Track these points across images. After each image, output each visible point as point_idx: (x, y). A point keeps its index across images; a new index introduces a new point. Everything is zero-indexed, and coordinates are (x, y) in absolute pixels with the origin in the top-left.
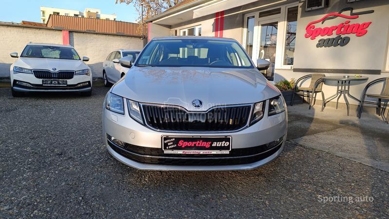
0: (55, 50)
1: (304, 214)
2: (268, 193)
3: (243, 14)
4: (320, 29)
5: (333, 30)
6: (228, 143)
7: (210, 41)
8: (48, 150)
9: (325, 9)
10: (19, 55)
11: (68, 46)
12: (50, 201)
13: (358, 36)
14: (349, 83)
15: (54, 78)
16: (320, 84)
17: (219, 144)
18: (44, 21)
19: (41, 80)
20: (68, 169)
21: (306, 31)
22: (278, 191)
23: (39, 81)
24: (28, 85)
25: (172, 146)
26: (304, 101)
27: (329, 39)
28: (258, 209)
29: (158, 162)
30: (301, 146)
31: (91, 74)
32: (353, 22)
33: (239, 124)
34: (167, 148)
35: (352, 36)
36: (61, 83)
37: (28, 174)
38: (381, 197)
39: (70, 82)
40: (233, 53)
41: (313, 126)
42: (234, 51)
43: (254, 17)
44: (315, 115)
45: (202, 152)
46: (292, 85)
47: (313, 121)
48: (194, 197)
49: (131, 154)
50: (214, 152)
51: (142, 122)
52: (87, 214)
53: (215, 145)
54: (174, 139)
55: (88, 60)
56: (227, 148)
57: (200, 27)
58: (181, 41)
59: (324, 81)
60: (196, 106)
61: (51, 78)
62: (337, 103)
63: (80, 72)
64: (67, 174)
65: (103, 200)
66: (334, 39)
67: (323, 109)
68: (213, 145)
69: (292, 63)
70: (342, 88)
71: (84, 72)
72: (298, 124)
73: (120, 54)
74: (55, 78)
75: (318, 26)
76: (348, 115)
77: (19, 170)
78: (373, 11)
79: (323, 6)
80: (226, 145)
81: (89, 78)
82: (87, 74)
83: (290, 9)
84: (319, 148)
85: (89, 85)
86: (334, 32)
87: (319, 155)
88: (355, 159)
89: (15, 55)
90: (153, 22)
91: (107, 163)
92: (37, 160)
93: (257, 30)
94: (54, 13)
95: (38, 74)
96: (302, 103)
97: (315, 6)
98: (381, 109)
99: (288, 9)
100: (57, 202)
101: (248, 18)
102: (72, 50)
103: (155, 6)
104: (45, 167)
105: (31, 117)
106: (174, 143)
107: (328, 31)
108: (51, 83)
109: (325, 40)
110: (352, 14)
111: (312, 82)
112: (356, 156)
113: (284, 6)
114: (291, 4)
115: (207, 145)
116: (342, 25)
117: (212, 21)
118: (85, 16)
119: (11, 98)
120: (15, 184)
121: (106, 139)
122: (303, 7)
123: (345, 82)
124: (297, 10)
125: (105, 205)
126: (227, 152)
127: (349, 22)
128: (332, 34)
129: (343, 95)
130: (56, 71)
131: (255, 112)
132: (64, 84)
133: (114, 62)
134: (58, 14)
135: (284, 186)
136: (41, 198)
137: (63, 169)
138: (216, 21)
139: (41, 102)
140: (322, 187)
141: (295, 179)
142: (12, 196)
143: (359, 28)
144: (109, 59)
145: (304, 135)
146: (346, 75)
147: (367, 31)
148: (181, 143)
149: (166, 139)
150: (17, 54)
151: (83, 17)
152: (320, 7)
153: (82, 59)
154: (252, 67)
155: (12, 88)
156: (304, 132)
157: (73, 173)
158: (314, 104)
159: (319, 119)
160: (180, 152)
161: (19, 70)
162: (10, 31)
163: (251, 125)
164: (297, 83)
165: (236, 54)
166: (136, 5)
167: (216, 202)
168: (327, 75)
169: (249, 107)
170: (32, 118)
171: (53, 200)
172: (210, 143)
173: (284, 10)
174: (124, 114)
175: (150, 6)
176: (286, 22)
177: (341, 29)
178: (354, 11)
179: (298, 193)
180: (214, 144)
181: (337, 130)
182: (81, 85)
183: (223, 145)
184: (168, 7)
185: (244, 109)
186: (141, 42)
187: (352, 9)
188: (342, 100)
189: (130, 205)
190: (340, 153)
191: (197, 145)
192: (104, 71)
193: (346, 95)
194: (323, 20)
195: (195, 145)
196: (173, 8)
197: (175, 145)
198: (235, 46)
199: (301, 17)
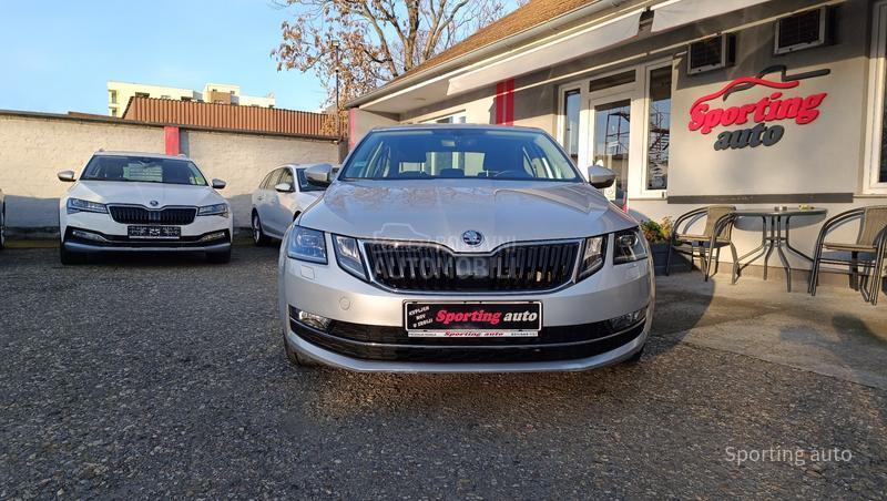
0: (154, 166)
1: (692, 453)
2: (618, 421)
3: (556, 85)
4: (721, 112)
5: (747, 113)
6: (535, 314)
7: (489, 132)
8: (159, 354)
9: (728, 71)
10: (77, 176)
11: (180, 157)
12: (183, 433)
13: (799, 123)
14: (787, 222)
15: (152, 221)
16: (727, 228)
17: (517, 317)
18: (114, 111)
19: (125, 226)
20: (206, 383)
21: (690, 116)
22: (640, 417)
23: (121, 229)
24: (97, 237)
25: (425, 322)
26: (694, 268)
27: (741, 132)
28: (599, 445)
29: (396, 356)
30: (687, 344)
31: (231, 216)
32: (787, 94)
33: (557, 279)
34: (415, 325)
35: (788, 124)
36: (167, 232)
37: (128, 392)
38: (850, 425)
39: (187, 230)
40: (537, 160)
41: (711, 311)
42: (540, 153)
43: (578, 91)
44: (717, 290)
45: (483, 333)
46: (664, 232)
47: (713, 301)
48: (470, 427)
49: (341, 343)
50: (507, 333)
51: (363, 276)
52: (260, 452)
53: (510, 320)
54: (428, 308)
55: (222, 187)
56: (534, 325)
57: (462, 114)
58: (430, 132)
59: (733, 220)
60: (469, 243)
61: (147, 222)
62: (766, 266)
63: (209, 209)
64: (207, 392)
65: (287, 431)
66: (750, 131)
67: (734, 281)
68: (505, 319)
69: (664, 187)
70: (773, 234)
71: (216, 210)
72: (681, 307)
73: (290, 174)
74: (157, 222)
75: (715, 104)
76: (789, 290)
77: (107, 384)
78: (827, 72)
79: (723, 63)
80: (530, 319)
81: (225, 223)
82: (222, 214)
83: (654, 74)
84: (724, 348)
85: (226, 239)
86: (750, 117)
87: (725, 359)
88: (798, 364)
89: (69, 176)
90: (361, 107)
91: (284, 375)
92: (141, 370)
93: (587, 118)
94: (138, 94)
95: (120, 213)
96: (689, 272)
97: (707, 64)
98: (860, 278)
99: (652, 71)
100: (197, 434)
101: (567, 94)
102: (190, 165)
103: (362, 75)
104: (159, 382)
105: (110, 298)
106: (429, 315)
107: (737, 115)
108: (147, 233)
109: (731, 135)
110: (784, 78)
111: (708, 224)
112: (803, 359)
113: (643, 66)
114: (658, 61)
115: (494, 318)
116: (765, 103)
117: (489, 101)
118: (206, 99)
119: (57, 265)
120: (105, 407)
121: (288, 318)
122: (682, 67)
123: (779, 220)
124: (669, 76)
125: (292, 439)
126: (533, 333)
127: (781, 95)
128: (746, 121)
129: (776, 249)
130: (159, 207)
131: (586, 257)
132: (174, 235)
133: (279, 191)
134: (146, 96)
135: (651, 410)
136: (163, 428)
137: (195, 384)
138: (498, 101)
139: (124, 273)
140: (730, 411)
141: (673, 398)
142: (104, 425)
143: (800, 106)
144: (266, 185)
145: (692, 327)
146: (780, 206)
147: (818, 113)
148: (441, 315)
149: (411, 307)
150: (72, 173)
151: (201, 101)
152: (718, 66)
153: (210, 183)
154: (578, 179)
155: (62, 245)
156: (692, 321)
157: (217, 391)
158: (716, 272)
159: (724, 298)
160: (440, 334)
161: (78, 206)
162: (54, 128)
163: (579, 280)
164: (677, 226)
165: (544, 159)
166: (322, 73)
167: (514, 434)
168: (741, 207)
169: (575, 247)
170: (112, 302)
171: (188, 433)
172: (499, 315)
173: (642, 73)
174: (327, 264)
175: (350, 75)
176: (647, 100)
177: (764, 109)
178: (789, 73)
179: (679, 421)
180: (508, 318)
181: (765, 316)
182: (209, 237)
183: (525, 319)
184: (392, 77)
185: (565, 249)
186: (335, 149)
187: (784, 69)
188: (775, 260)
189: (342, 439)
190: (769, 356)
191: (473, 320)
192: (255, 212)
193: (784, 249)
194: (726, 93)
195: (470, 318)
196: (402, 77)
197: (431, 321)
198: (541, 141)
199: (678, 89)
